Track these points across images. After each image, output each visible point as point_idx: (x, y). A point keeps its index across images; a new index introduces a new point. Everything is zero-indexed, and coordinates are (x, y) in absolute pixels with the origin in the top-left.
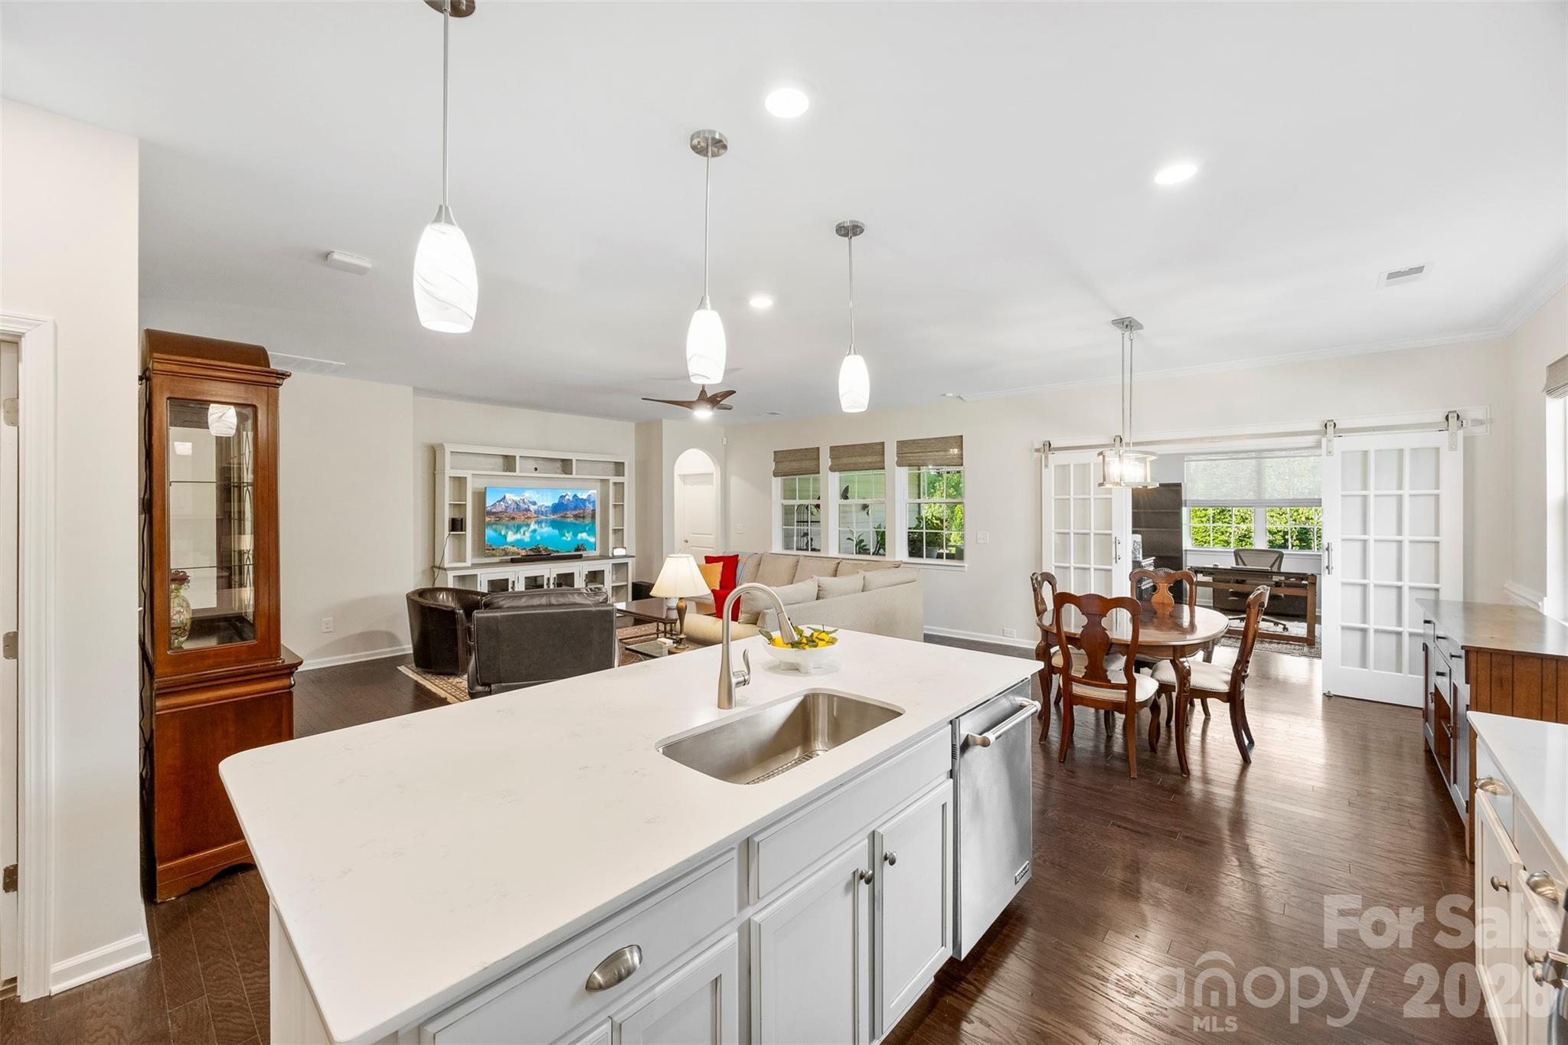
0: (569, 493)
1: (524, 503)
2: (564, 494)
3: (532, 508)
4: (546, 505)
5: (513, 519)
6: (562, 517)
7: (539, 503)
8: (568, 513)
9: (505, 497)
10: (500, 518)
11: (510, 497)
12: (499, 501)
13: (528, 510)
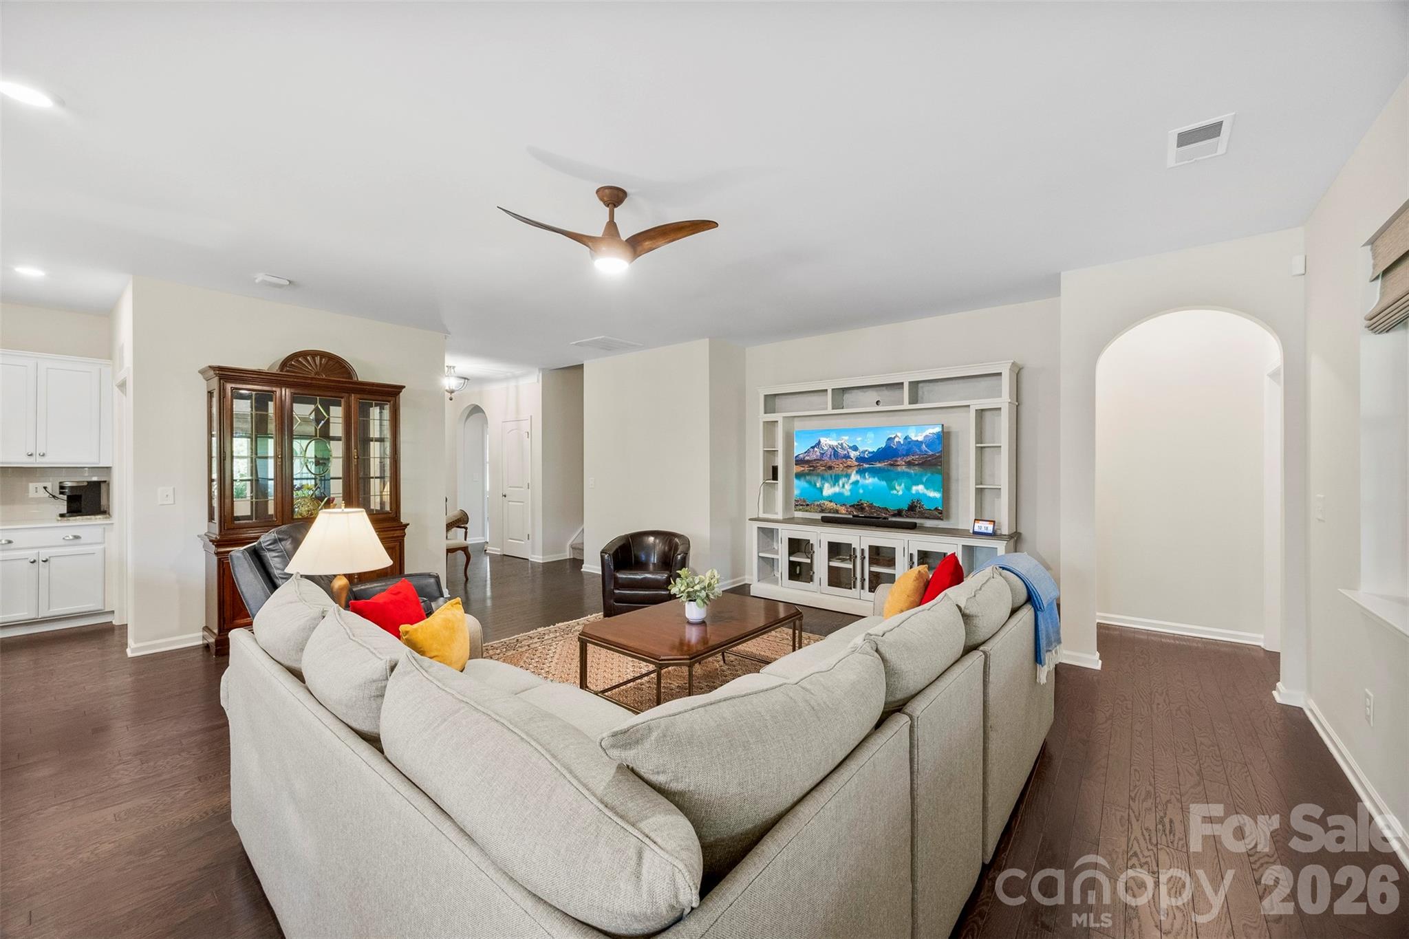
0: (899, 434)
1: (842, 448)
2: (893, 436)
3: (853, 454)
4: (871, 450)
5: (830, 468)
6: (891, 465)
7: (861, 449)
8: (899, 459)
9: (820, 442)
10: (815, 467)
11: (824, 441)
12: (813, 447)
13: (847, 457)
